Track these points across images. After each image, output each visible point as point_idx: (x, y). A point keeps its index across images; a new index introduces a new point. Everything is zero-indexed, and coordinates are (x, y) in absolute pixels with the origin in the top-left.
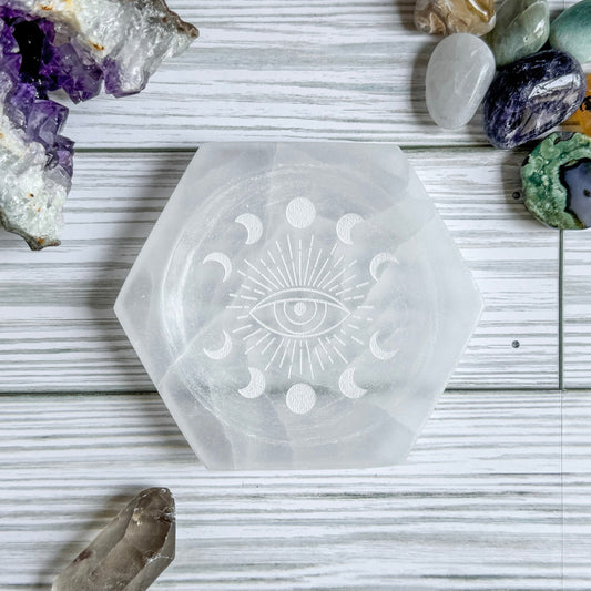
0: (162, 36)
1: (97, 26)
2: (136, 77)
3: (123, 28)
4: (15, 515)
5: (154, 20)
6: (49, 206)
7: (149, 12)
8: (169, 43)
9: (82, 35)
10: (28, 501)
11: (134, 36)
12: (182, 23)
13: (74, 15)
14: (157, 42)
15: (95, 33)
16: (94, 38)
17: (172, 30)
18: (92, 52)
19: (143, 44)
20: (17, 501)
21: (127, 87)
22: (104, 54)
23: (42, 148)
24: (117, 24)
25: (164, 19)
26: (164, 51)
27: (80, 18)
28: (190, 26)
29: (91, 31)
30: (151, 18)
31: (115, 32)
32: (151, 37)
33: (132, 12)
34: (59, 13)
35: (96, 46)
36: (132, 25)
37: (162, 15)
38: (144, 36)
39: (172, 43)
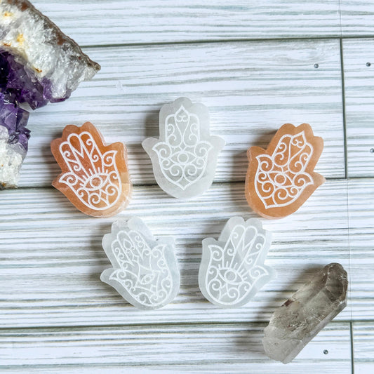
0: (78, 68)
1: (38, 58)
2: (61, 90)
3: (54, 60)
4: (28, 259)
5: (73, 58)
6: (10, 164)
7: (70, 53)
8: (82, 72)
9: (29, 63)
10: (34, 250)
11: (61, 66)
12: (90, 60)
13: (24, 51)
14: (75, 71)
15: (37, 62)
16: (36, 65)
17: (84, 65)
18: (35, 74)
19: (66, 71)
20: (28, 251)
21: (55, 95)
22: (42, 75)
23: (7, 130)
24: (50, 58)
25: (80, 58)
26: (79, 76)
27: (28, 53)
28: (95, 63)
29: (34, 61)
30: (72, 56)
31: (49, 63)
32: (71, 67)
33: (60, 52)
34: (16, 49)
35: (37, 70)
36: (59, 60)
37: (78, 55)
38: (67, 66)
39: (84, 72)
